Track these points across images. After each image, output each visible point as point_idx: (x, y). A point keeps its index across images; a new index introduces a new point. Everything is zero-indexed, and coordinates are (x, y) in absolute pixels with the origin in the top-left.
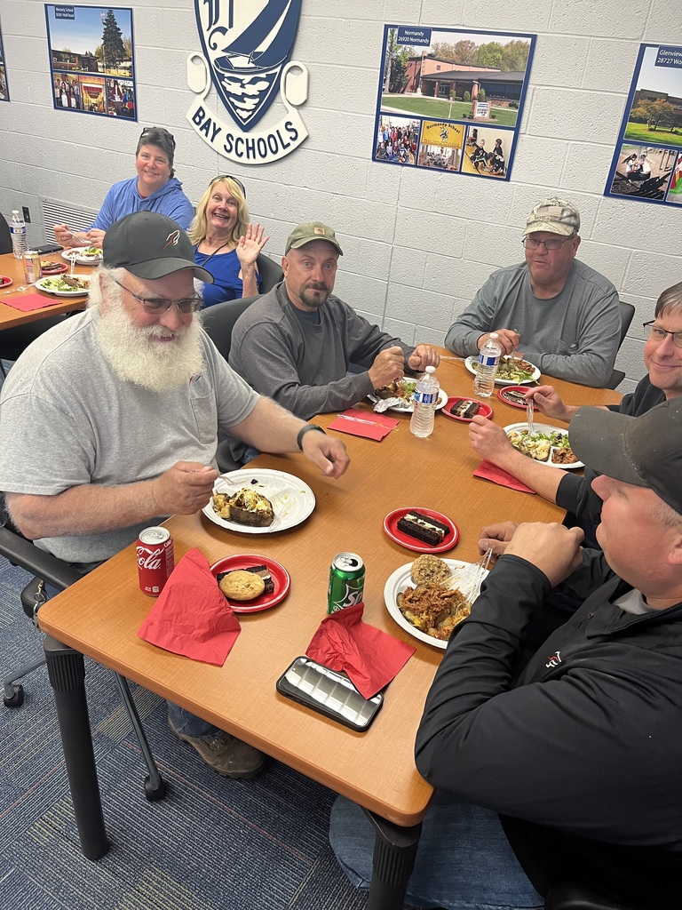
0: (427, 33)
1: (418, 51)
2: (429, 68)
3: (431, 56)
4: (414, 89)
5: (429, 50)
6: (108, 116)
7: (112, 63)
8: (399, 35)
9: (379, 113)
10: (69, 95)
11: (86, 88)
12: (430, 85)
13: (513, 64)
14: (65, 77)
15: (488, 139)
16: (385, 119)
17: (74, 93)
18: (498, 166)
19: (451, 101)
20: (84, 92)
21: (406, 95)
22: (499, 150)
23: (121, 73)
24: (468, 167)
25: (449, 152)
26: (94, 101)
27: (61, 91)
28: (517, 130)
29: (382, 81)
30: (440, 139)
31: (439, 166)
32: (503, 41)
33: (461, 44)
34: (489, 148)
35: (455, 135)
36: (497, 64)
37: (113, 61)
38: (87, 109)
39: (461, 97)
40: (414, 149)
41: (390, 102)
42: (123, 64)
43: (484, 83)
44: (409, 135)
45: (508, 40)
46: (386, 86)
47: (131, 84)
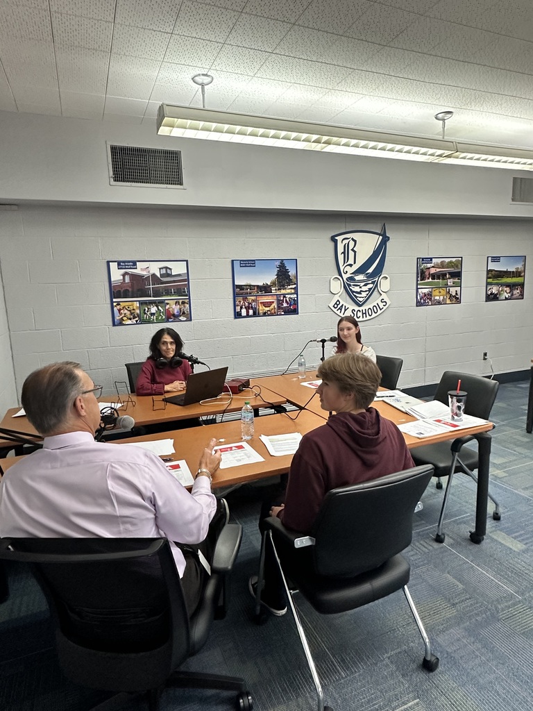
0: (431, 259)
1: (429, 265)
2: (433, 271)
3: (433, 267)
4: (429, 279)
5: (432, 265)
6: (278, 315)
7: (282, 286)
8: (423, 260)
9: (417, 289)
10: (248, 309)
11: (261, 303)
12: (433, 276)
13: (457, 267)
14: (245, 299)
15: (453, 291)
16: (420, 290)
17: (252, 307)
18: (456, 299)
19: (441, 280)
20: (260, 305)
21: (426, 281)
22: (456, 294)
23: (289, 291)
24: (448, 301)
25: (442, 298)
26: (268, 309)
27: (241, 308)
28: (461, 286)
29: (417, 277)
30: (438, 294)
31: (439, 303)
32: (454, 260)
33: (442, 262)
34: (454, 294)
35: (443, 292)
36: (452, 267)
37: (283, 286)
38: (262, 314)
39: (443, 279)
40: (430, 299)
41: (421, 284)
42: (289, 287)
43: (450, 273)
44: (428, 294)
45: (455, 259)
46: (419, 279)
47: (295, 296)
